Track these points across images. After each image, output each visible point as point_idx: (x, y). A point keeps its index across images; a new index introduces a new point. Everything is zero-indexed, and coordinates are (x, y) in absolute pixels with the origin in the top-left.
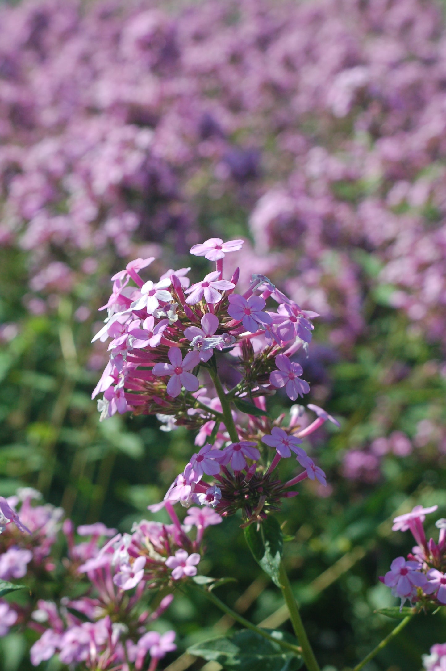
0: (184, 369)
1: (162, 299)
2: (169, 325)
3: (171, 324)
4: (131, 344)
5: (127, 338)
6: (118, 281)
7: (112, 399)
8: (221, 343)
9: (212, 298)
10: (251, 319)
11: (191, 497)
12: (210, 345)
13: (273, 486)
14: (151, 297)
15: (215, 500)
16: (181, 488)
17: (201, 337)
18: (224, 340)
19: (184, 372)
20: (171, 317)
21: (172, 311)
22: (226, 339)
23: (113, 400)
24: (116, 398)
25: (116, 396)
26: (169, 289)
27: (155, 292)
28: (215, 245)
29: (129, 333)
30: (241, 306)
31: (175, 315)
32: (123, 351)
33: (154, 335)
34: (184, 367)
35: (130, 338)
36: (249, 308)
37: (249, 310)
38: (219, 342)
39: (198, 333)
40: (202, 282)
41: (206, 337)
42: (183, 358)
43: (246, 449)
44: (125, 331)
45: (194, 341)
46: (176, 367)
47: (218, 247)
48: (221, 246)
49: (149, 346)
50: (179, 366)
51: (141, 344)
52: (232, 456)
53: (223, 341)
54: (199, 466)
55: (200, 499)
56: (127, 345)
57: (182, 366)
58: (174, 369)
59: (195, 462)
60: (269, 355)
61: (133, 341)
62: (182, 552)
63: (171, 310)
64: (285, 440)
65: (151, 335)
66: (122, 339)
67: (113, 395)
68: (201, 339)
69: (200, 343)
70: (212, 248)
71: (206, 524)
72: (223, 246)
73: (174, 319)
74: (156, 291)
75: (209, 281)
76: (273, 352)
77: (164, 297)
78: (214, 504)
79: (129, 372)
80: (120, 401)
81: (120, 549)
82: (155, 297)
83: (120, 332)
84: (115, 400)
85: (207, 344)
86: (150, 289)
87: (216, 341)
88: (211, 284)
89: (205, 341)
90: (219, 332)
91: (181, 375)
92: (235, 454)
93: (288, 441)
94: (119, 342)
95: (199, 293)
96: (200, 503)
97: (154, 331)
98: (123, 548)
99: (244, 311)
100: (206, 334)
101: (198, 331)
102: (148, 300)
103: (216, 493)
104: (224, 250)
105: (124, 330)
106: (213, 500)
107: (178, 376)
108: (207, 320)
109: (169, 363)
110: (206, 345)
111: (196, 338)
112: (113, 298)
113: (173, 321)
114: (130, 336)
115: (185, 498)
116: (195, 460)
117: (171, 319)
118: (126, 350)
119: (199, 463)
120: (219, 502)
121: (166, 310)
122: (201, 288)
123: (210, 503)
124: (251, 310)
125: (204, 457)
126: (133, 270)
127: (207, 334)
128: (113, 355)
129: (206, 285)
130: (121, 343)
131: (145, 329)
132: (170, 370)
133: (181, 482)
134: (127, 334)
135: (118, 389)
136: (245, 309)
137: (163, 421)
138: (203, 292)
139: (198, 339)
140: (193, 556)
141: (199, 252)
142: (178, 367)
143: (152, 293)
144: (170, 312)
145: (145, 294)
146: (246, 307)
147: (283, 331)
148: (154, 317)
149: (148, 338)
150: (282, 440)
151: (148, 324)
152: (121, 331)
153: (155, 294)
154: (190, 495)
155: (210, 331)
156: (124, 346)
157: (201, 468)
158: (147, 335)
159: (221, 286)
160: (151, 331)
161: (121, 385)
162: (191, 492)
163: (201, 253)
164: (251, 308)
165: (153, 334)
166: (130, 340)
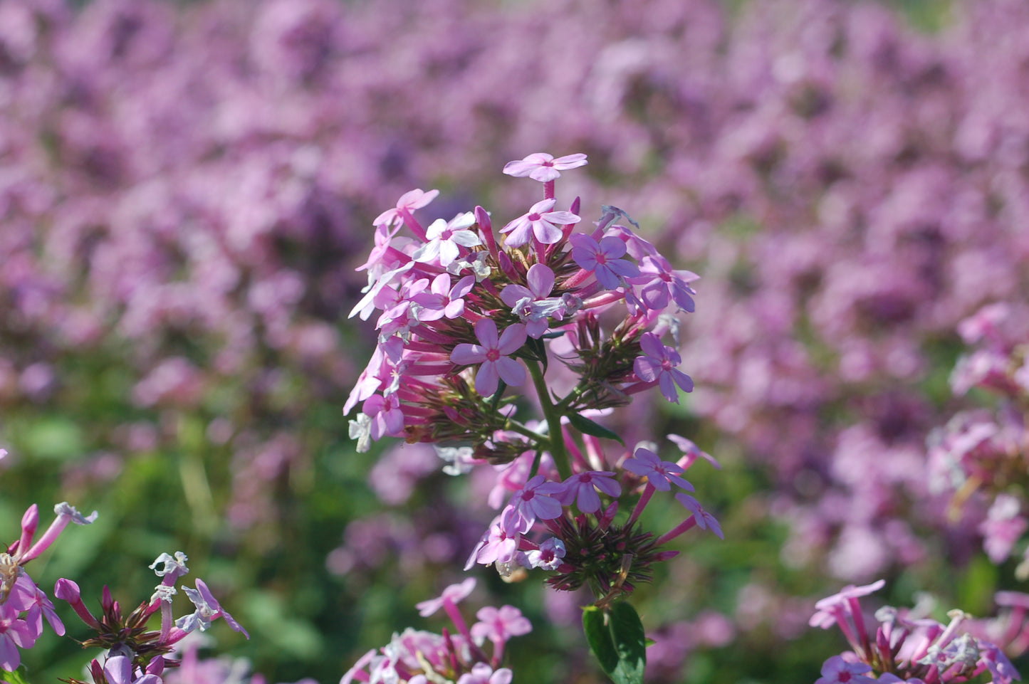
0: (501, 352)
1: (464, 243)
2: (476, 284)
3: (480, 282)
4: (415, 316)
5: (409, 306)
6: (383, 226)
7: (378, 412)
8: (561, 308)
9: (547, 236)
10: (608, 269)
11: (515, 557)
12: (544, 312)
13: (640, 542)
14: (445, 241)
15: (555, 559)
16: (497, 545)
17: (528, 299)
18: (566, 303)
19: (501, 358)
20: (479, 271)
21: (480, 262)
22: (568, 303)
23: (380, 414)
24: (384, 411)
25: (383, 408)
26: (474, 228)
27: (451, 234)
28: (543, 162)
29: (410, 300)
30: (590, 250)
31: (485, 267)
32: (401, 328)
33: (452, 300)
34: (502, 348)
35: (413, 307)
36: (602, 254)
37: (602, 257)
38: (557, 306)
39: (523, 294)
40: (528, 214)
41: (536, 300)
42: (500, 334)
43: (599, 480)
44: (404, 298)
45: (517, 306)
46: (488, 348)
47: (547, 164)
48: (552, 162)
49: (444, 318)
50: (494, 347)
51: (433, 315)
52: (578, 491)
53: (564, 304)
54: (528, 507)
55: (530, 558)
56: (408, 317)
57: (498, 348)
58: (485, 352)
59: (520, 503)
60: (624, 339)
61: (418, 311)
62: (481, 667)
63: (479, 259)
64: (659, 466)
65: (446, 302)
66: (401, 308)
67: (379, 407)
68: (529, 304)
69: (528, 310)
70: (539, 164)
71: (506, 635)
72: (555, 162)
73: (484, 273)
74: (453, 232)
75: (539, 212)
76: (631, 332)
77: (465, 240)
78: (554, 565)
79: (406, 366)
80: (391, 414)
81: (380, 666)
82: (452, 240)
83: (394, 300)
84: (383, 415)
85: (538, 310)
86: (444, 230)
87: (552, 306)
88: (543, 216)
89: (535, 306)
90: (555, 294)
91: (497, 361)
92: (582, 488)
93: (663, 467)
94: (396, 313)
95: (526, 228)
96: (531, 565)
97: (452, 294)
98: (386, 665)
99: (595, 257)
100: (534, 295)
101: (523, 292)
102: (441, 245)
103: (557, 547)
104: (557, 167)
105: (400, 296)
106: (552, 560)
107: (493, 363)
108: (536, 273)
109: (478, 344)
110: (537, 312)
111: (521, 302)
112: (377, 252)
113: (482, 276)
114: (413, 303)
115: (507, 558)
116: (520, 499)
117: (479, 273)
118: (407, 327)
119: (527, 502)
120: (562, 562)
121: (471, 260)
122: (528, 223)
123: (548, 564)
124: (606, 257)
125: (535, 493)
126: (406, 209)
127: (537, 295)
128: (384, 336)
129: (535, 217)
130: (400, 314)
131: (435, 294)
132: (481, 354)
133: (497, 536)
134: (408, 302)
135: (389, 394)
136: (597, 255)
137: (448, 460)
138: (532, 227)
139: (525, 304)
140: (500, 672)
141: (519, 171)
142: (491, 350)
143: (446, 235)
144: (477, 264)
145: (435, 238)
146: (599, 253)
147: (651, 295)
148: (449, 274)
149: (442, 306)
150: (654, 466)
151: (440, 285)
152: (397, 299)
153: (452, 237)
154: (514, 553)
155: (541, 291)
156: (403, 320)
157: (532, 509)
158: (441, 301)
159: (560, 219)
160: (446, 295)
161: (393, 387)
162: (515, 550)
163: (522, 172)
164: (606, 253)
165: (450, 299)
166: (414, 310)
